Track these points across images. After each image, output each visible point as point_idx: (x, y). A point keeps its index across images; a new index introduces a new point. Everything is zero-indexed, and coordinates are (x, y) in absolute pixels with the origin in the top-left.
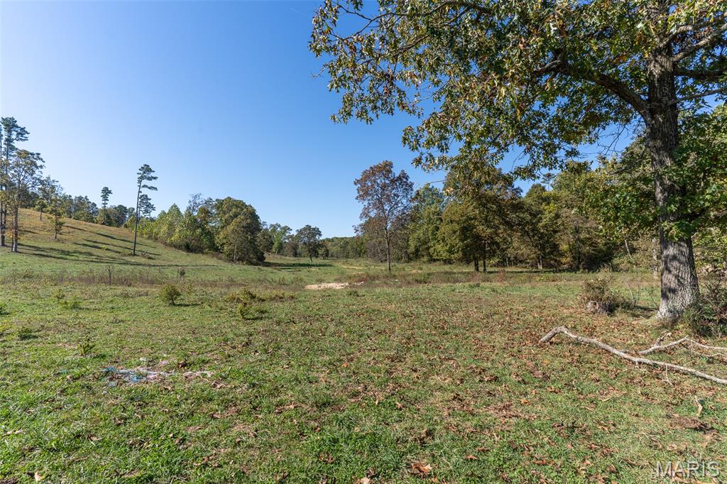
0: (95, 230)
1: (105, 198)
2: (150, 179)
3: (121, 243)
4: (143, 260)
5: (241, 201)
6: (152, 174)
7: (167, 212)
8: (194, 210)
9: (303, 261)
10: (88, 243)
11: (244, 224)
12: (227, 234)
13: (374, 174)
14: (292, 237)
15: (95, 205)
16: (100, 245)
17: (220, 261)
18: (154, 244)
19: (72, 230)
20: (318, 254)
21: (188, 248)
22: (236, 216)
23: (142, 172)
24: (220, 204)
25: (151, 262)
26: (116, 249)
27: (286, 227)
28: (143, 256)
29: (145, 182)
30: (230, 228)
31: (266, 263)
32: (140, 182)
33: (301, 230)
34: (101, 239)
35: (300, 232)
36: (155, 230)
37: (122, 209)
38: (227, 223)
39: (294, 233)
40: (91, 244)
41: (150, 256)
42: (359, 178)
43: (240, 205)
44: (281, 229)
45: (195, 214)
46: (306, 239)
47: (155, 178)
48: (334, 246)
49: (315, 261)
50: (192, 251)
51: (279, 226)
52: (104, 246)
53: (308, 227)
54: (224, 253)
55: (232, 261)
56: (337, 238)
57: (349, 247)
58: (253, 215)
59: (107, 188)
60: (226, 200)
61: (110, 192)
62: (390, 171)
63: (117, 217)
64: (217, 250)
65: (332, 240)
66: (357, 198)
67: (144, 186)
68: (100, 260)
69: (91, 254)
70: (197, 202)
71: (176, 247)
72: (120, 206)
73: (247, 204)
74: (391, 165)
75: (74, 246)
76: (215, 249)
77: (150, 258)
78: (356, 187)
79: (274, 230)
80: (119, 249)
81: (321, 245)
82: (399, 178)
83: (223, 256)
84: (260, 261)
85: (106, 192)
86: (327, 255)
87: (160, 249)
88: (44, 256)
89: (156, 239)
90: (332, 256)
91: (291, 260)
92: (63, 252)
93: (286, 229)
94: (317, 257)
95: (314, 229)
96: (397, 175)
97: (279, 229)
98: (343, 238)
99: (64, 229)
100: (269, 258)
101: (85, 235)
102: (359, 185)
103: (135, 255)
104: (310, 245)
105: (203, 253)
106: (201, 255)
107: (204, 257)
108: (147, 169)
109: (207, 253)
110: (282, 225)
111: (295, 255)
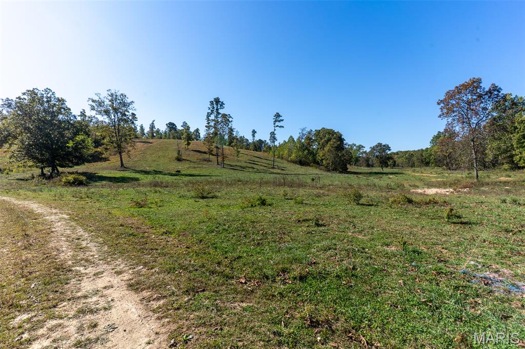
0: (252, 154)
1: (253, 136)
2: (279, 121)
3: (265, 161)
4: (279, 171)
5: (331, 130)
6: (281, 118)
7: (287, 141)
8: (302, 138)
9: (375, 170)
10: (251, 162)
11: (336, 145)
12: (325, 153)
13: (459, 93)
14: (365, 152)
15: (248, 140)
16: (257, 163)
17: (321, 171)
18: (282, 161)
19: (243, 155)
20: (388, 165)
21: (302, 163)
22: (329, 140)
23: (275, 118)
24: (318, 132)
25: (283, 172)
26: (264, 165)
27: (360, 145)
28: (278, 168)
29: (277, 124)
30: (326, 149)
31: (348, 172)
32: (274, 124)
33: (374, 147)
34: (256, 159)
35: (373, 149)
36: (281, 153)
37: (261, 141)
38: (323, 146)
39: (368, 149)
40: (253, 162)
41: (283, 168)
42: (442, 98)
43: (331, 132)
44: (357, 147)
45: (303, 141)
46: (378, 154)
47: (282, 120)
48: (399, 158)
49: (386, 170)
50: (303, 165)
51: (355, 145)
52: (259, 163)
53: (380, 145)
54: (324, 165)
55: (329, 171)
56: (402, 152)
57: (415, 159)
58: (340, 139)
59: (254, 130)
60: (322, 130)
61: (256, 132)
62: (479, 87)
63: (259, 146)
64: (318, 163)
65: (397, 153)
66: (440, 116)
67: (277, 126)
68: (258, 171)
69: (254, 168)
70: (304, 133)
71: (294, 163)
72: (260, 140)
73: (336, 131)
74: (479, 81)
75: (246, 164)
76: (317, 163)
77: (282, 170)
78: (440, 106)
79: (352, 148)
80: (266, 165)
81: (390, 157)
82: (490, 92)
83: (323, 167)
84: (344, 170)
85: (254, 132)
86: (395, 165)
87: (285, 164)
88: (236, 169)
89: (282, 158)
90: (398, 166)
91: (365, 169)
92: (241, 167)
93: (360, 147)
94: (387, 167)
95: (384, 146)
96: (487, 89)
97: (355, 148)
98: (407, 152)
99: (240, 155)
100: (351, 168)
101: (249, 157)
102: (442, 105)
103: (274, 168)
104: (381, 158)
105: (310, 166)
106: (309, 167)
107: (311, 168)
108: (278, 115)
109: (313, 166)
110: (357, 145)
111: (368, 165)
